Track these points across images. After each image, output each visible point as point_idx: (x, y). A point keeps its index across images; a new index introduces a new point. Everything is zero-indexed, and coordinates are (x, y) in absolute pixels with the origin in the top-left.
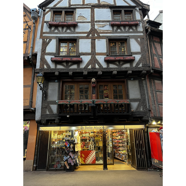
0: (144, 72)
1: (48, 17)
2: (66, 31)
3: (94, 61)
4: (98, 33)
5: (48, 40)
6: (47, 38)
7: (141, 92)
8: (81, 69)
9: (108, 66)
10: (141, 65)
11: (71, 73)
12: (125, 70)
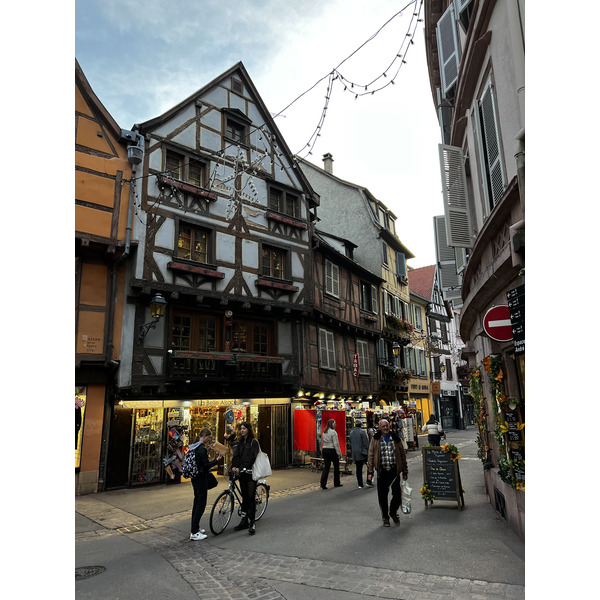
0: (305, 313)
1: (156, 160)
2: (192, 206)
3: (238, 281)
4: (247, 228)
5: (158, 217)
6: (158, 211)
7: (293, 344)
8: (218, 293)
9: (260, 295)
10: (302, 302)
11: (200, 298)
12: (281, 305)
